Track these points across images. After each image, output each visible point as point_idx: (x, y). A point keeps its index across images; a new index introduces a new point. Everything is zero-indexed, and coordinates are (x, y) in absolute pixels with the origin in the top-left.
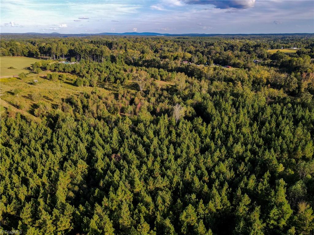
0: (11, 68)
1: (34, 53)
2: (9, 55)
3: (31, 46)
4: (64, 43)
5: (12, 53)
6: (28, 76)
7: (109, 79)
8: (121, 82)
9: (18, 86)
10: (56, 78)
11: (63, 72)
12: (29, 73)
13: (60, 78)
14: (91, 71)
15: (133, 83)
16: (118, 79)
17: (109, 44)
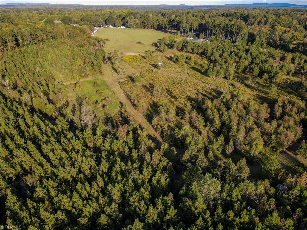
0: (139, 43)
1: (163, 26)
2: (141, 27)
3: (162, 18)
4: (193, 16)
5: (144, 25)
6: (153, 55)
7: (251, 70)
8: (271, 78)
9: (141, 68)
10: (182, 61)
11: (190, 53)
12: (155, 50)
13: (187, 60)
14: (226, 55)
15: (289, 81)
16: (265, 72)
17: (243, 17)
